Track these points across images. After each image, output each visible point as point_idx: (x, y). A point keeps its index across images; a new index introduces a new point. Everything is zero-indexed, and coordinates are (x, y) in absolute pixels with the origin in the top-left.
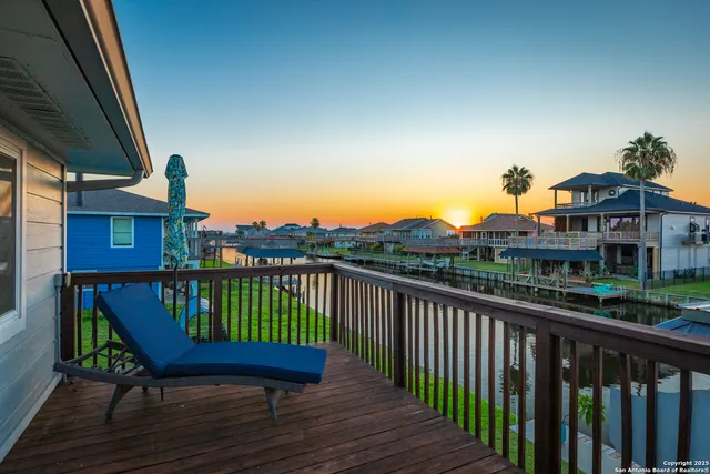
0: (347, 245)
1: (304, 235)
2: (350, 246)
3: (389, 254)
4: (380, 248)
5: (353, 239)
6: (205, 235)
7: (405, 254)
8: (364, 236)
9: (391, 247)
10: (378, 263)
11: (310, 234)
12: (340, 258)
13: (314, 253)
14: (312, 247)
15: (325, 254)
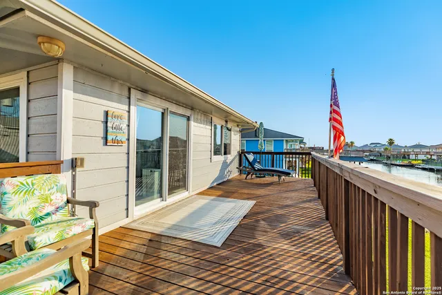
0: (421, 157)
1: (382, 150)
2: (424, 158)
5: (428, 153)
6: (314, 149)
8: (439, 150)
11: (386, 149)
12: (412, 166)
13: (389, 162)
14: (388, 158)
15: (398, 163)
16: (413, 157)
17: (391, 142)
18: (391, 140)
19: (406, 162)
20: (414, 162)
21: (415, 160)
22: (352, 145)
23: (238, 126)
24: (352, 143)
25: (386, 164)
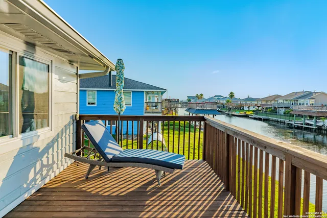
0: (252, 108)
1: (225, 102)
2: (254, 109)
3: (281, 115)
4: (274, 111)
5: (256, 105)
6: (169, 101)
7: (292, 115)
8: (264, 103)
9: (282, 111)
10: (272, 121)
11: (228, 101)
12: (246, 116)
13: (230, 113)
14: (230, 109)
15: (237, 113)
16: (246, 108)
17: (232, 95)
18: (232, 93)
19: (242, 113)
20: (248, 113)
21: (248, 111)
22: (201, 97)
23: (71, 62)
24: (201, 95)
25: (228, 115)
